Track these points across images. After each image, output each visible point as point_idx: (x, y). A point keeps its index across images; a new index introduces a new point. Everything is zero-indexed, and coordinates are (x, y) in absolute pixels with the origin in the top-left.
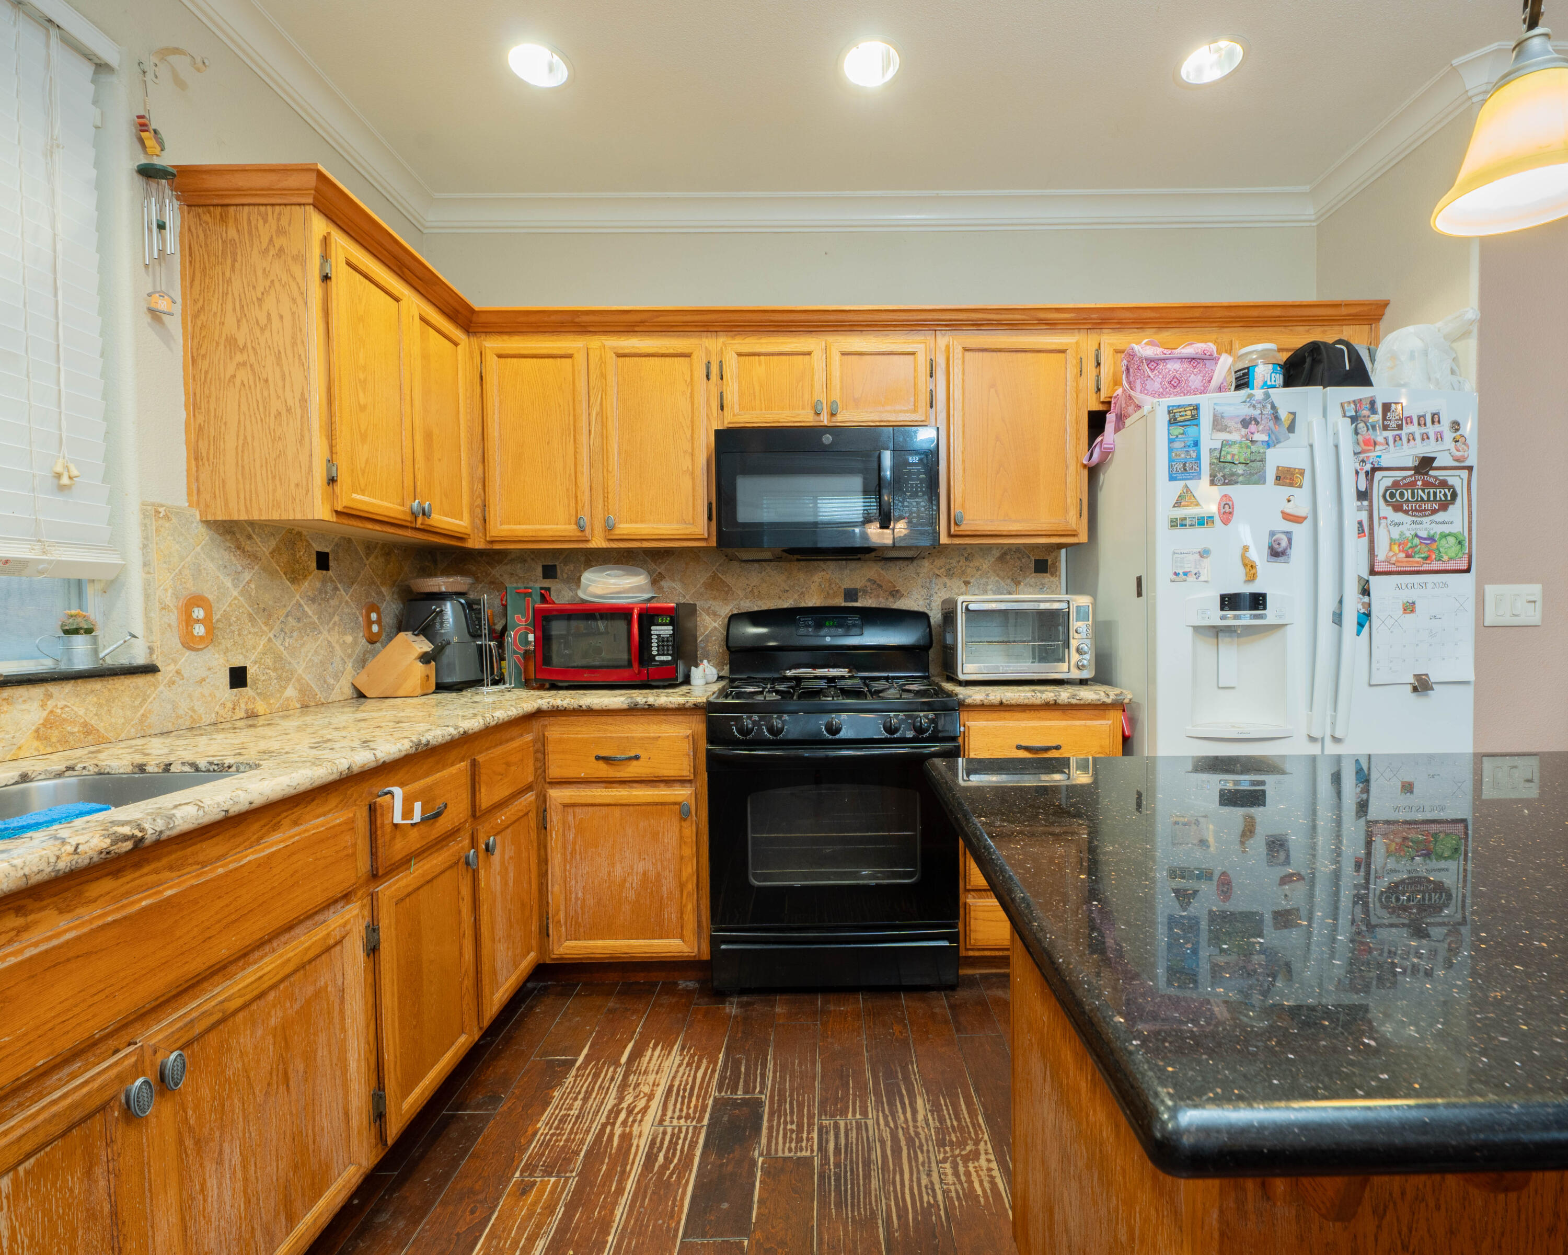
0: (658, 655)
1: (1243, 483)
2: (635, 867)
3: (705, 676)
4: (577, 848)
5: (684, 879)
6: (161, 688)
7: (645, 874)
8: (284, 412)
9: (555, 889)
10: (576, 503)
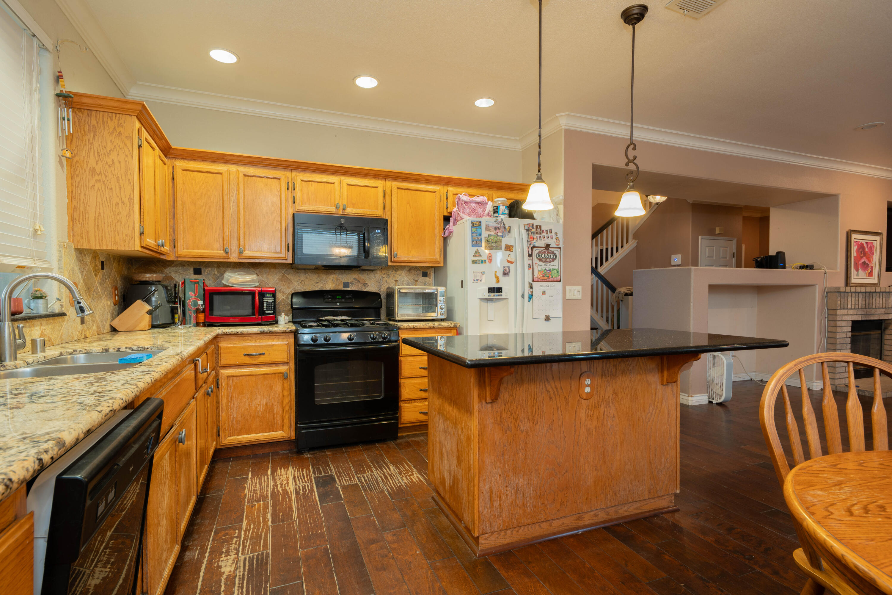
0: (267, 310)
1: (495, 249)
2: (262, 402)
3: (285, 320)
4: (234, 395)
5: (284, 405)
6: (65, 323)
7: (266, 404)
8: (120, 203)
9: (223, 414)
10: (223, 241)
